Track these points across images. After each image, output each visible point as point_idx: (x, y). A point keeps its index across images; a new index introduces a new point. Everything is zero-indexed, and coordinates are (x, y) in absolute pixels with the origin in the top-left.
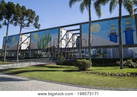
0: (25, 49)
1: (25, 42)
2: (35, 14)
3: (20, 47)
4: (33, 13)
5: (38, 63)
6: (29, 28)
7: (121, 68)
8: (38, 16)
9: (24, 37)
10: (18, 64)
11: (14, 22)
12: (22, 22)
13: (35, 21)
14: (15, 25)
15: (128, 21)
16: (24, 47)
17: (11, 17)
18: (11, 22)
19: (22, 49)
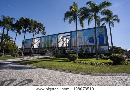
0: (36, 47)
1: (37, 43)
2: (43, 26)
3: (33, 47)
4: (41, 25)
5: (44, 57)
6: (39, 34)
7: (97, 59)
8: (44, 27)
9: (36, 40)
10: (30, 57)
11: (30, 30)
12: (34, 31)
13: (42, 30)
14: (30, 32)
15: (100, 30)
16: (36, 46)
17: (27, 28)
18: (28, 31)
19: (34, 47)
